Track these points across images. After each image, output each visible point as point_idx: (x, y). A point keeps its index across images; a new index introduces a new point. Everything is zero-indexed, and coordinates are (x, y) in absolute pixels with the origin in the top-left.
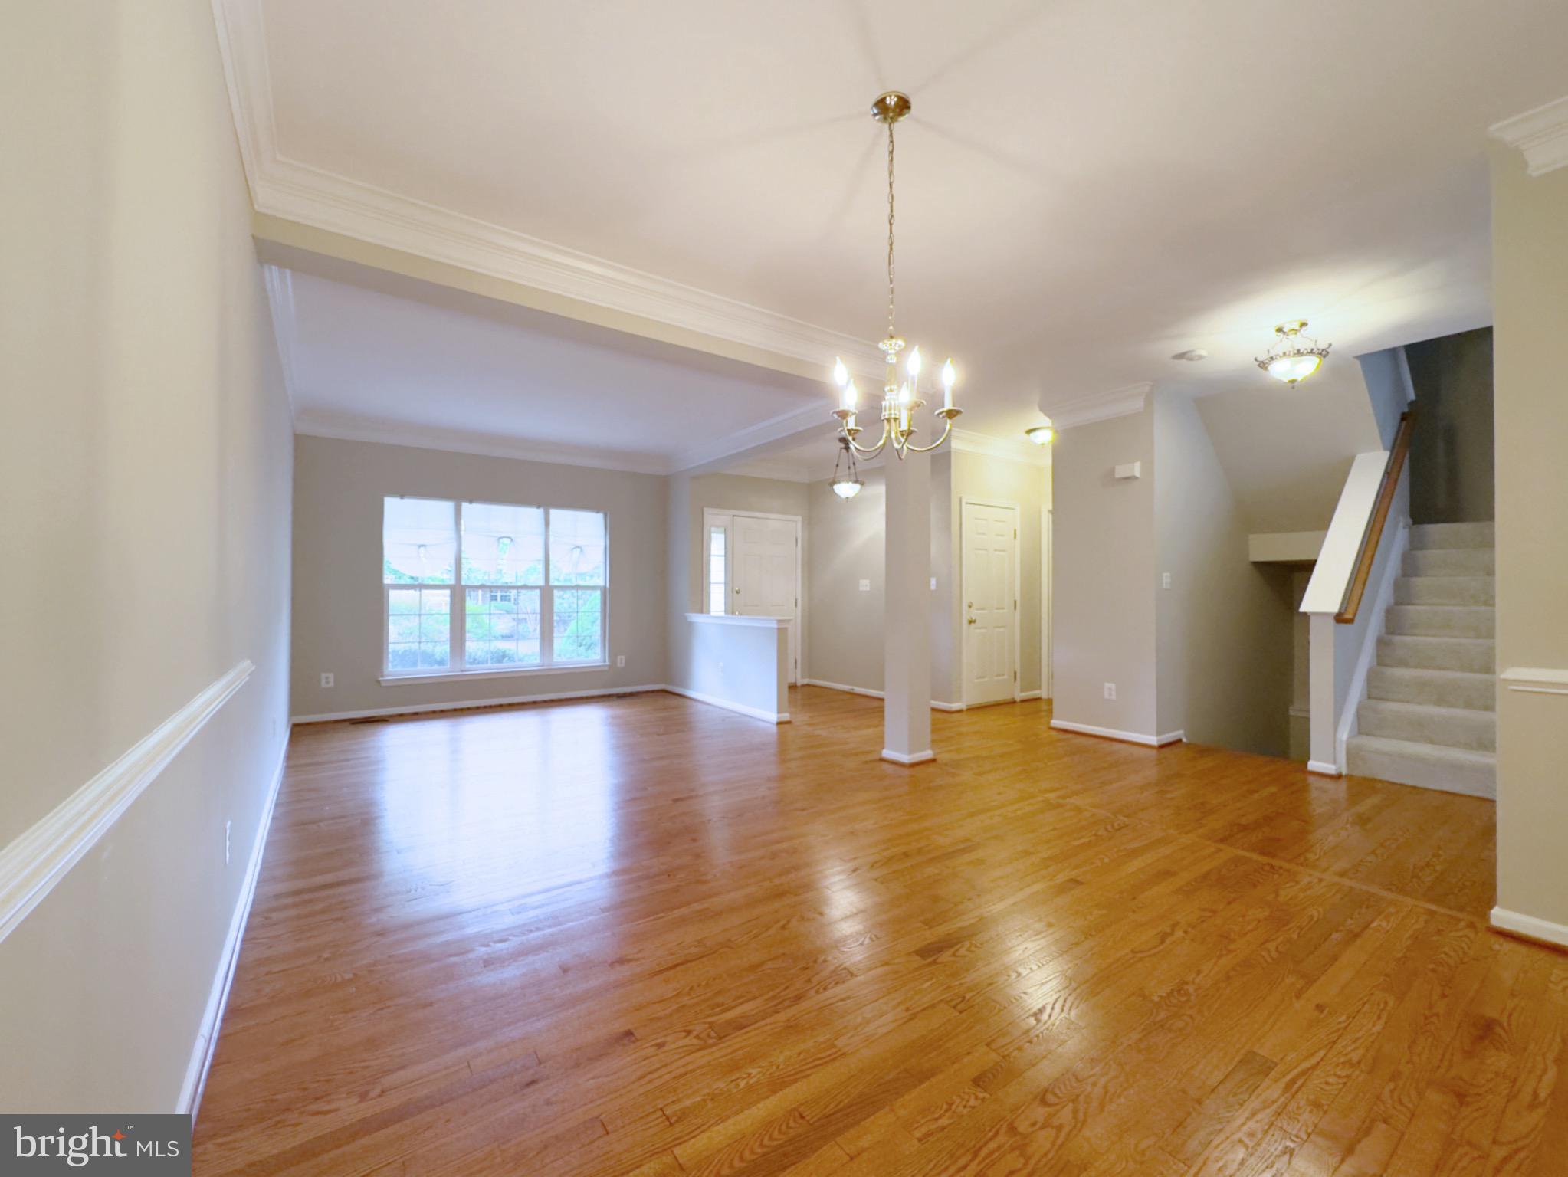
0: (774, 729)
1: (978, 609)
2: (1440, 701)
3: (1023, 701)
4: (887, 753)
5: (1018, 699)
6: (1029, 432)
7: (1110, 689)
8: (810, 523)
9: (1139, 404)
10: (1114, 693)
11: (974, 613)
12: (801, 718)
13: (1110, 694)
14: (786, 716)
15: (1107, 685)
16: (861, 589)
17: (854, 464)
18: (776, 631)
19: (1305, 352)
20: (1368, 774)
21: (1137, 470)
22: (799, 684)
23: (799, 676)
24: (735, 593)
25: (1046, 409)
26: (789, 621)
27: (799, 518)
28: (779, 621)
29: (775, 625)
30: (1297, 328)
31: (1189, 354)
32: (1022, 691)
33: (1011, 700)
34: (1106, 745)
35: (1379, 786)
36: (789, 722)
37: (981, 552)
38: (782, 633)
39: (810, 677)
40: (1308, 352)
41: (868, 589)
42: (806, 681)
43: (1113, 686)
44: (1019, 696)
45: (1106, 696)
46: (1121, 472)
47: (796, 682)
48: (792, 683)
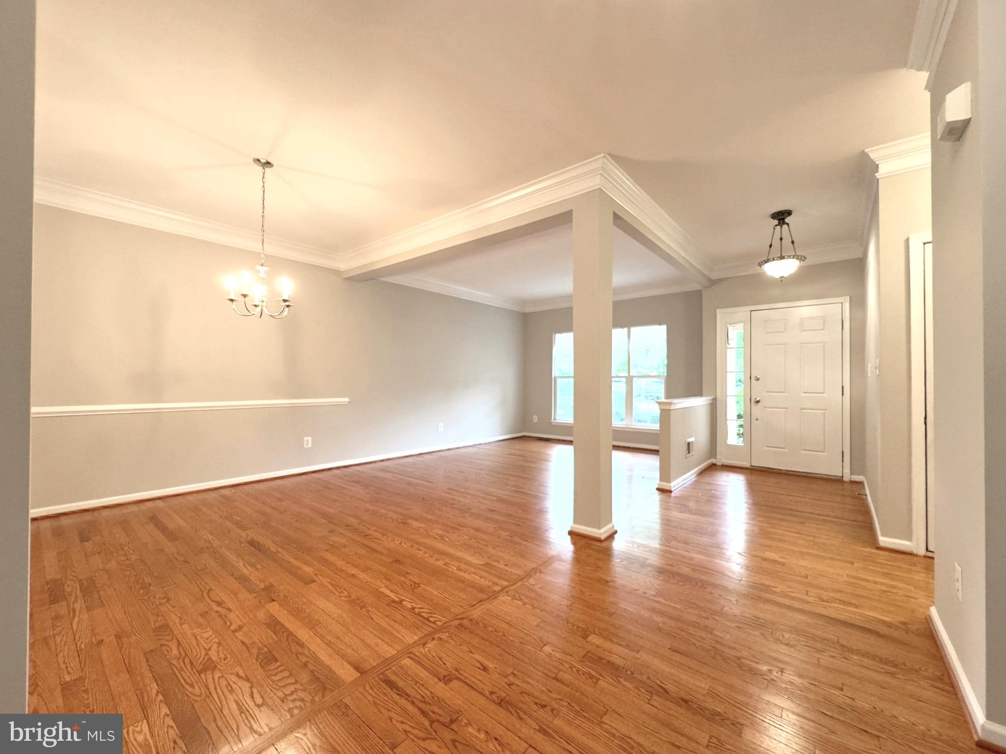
22: (846, 479)
23: (847, 471)
24: (753, 379)
27: (846, 299)
47: (842, 477)
48: (837, 476)
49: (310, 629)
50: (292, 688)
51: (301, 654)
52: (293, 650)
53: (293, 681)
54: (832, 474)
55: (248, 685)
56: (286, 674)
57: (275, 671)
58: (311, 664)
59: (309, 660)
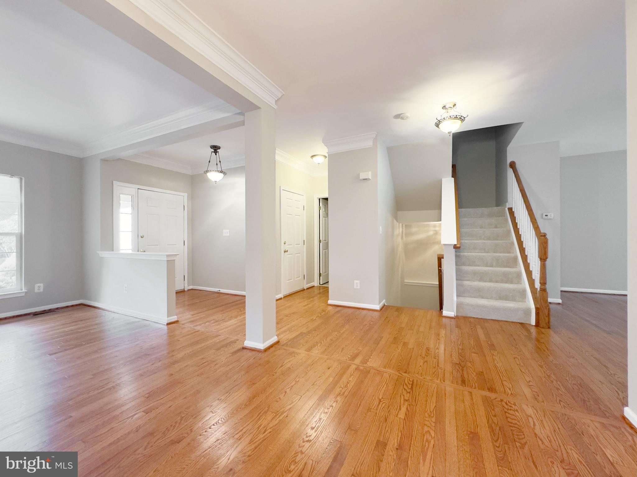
0: (165, 327)
1: (288, 245)
2: (481, 280)
3: (308, 289)
4: (248, 343)
5: (305, 288)
6: (313, 156)
7: (357, 283)
8: (192, 198)
9: (370, 143)
10: (359, 285)
11: (287, 247)
12: (186, 316)
13: (357, 286)
14: (174, 318)
15: (355, 281)
16: (224, 235)
17: (220, 162)
18: (166, 262)
19: (453, 117)
20: (464, 315)
21: (369, 175)
22: (186, 290)
23: (186, 285)
24: (140, 237)
25: (326, 142)
26: (176, 255)
27: (186, 195)
28: (168, 256)
29: (165, 259)
30: (452, 107)
31: (402, 115)
32: (307, 284)
33: (303, 289)
34: (358, 312)
35: (472, 320)
36: (177, 322)
37: (289, 216)
38: (171, 264)
39: (193, 285)
40: (454, 117)
41: (228, 235)
42: (191, 287)
43: (358, 282)
44: (306, 286)
45: (355, 287)
46: (362, 176)
47: (184, 289)
48: (182, 289)
49: (477, 433)
50: (509, 411)
51: (494, 423)
52: (498, 428)
53: (507, 414)
54: (180, 289)
55: (536, 431)
56: (509, 420)
57: (515, 426)
58: (492, 414)
59: (492, 417)
